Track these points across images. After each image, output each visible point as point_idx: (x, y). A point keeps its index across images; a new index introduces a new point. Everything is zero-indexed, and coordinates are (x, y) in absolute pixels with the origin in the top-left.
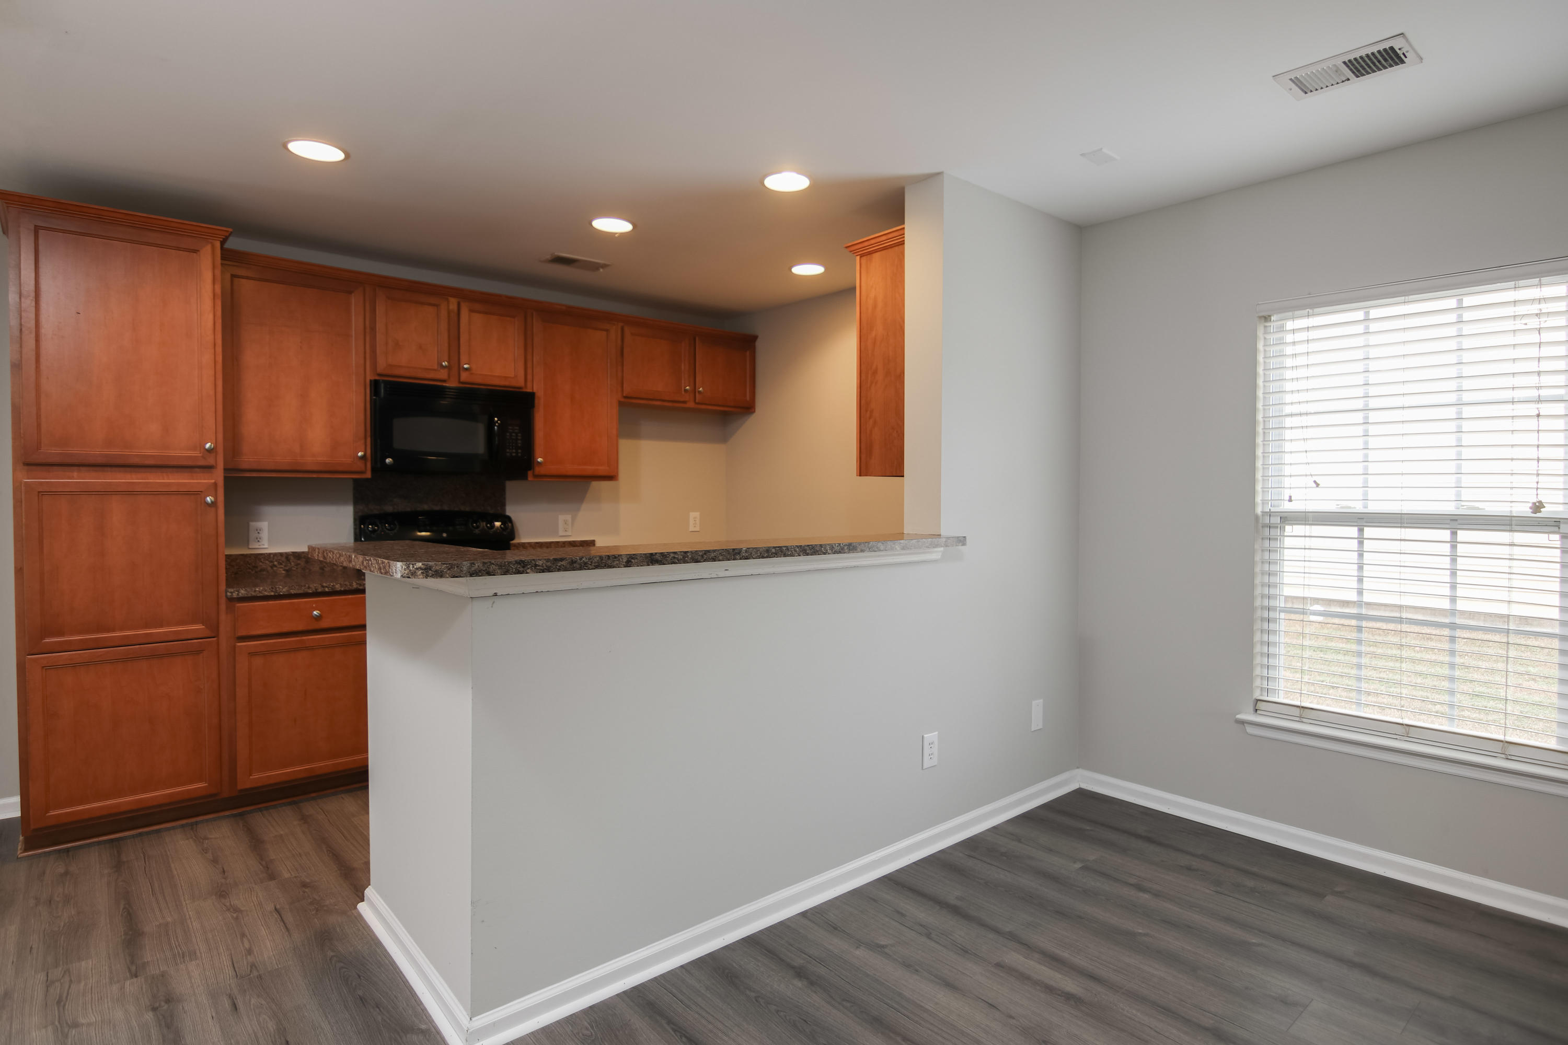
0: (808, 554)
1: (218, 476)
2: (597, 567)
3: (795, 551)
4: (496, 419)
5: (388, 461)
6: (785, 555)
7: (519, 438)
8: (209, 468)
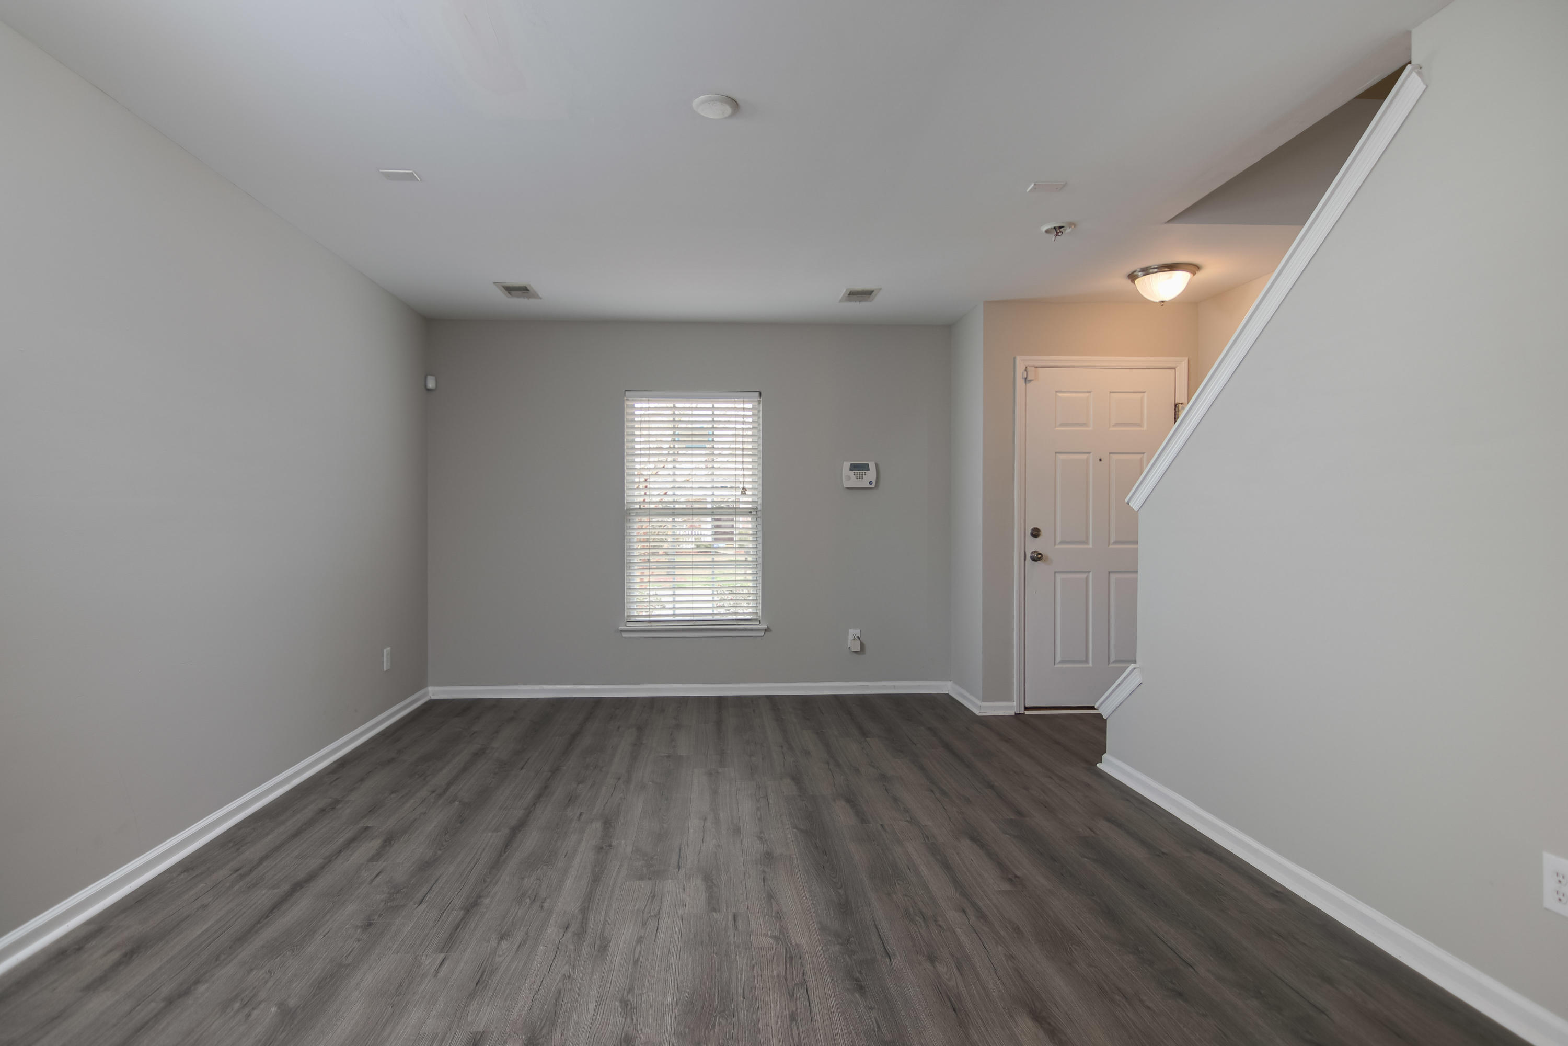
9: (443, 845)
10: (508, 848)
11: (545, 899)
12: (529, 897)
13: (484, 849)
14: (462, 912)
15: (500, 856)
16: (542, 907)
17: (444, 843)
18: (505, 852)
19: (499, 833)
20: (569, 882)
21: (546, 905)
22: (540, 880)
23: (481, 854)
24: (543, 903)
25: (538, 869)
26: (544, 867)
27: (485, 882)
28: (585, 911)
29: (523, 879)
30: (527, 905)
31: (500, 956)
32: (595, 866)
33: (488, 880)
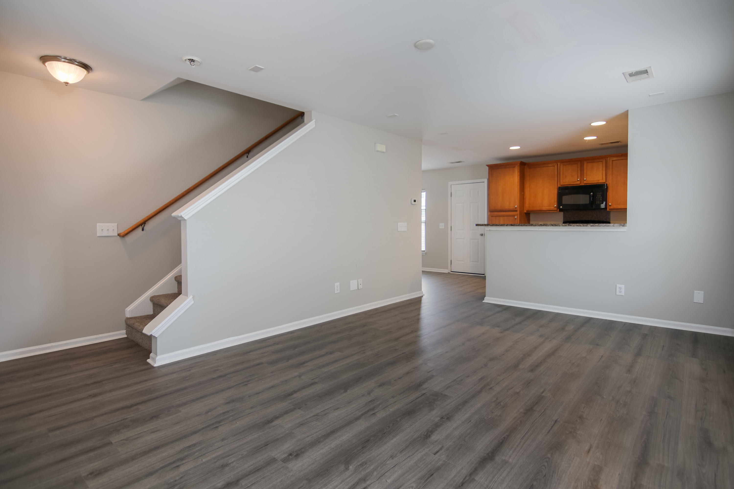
0: (554, 226)
1: (518, 212)
2: (501, 226)
3: (549, 225)
4: (592, 193)
5: (561, 207)
6: (546, 226)
7: (601, 198)
8: (516, 211)
9: (547, 462)
10: (501, 441)
11: (494, 402)
12: (501, 405)
13: (518, 446)
14: (534, 409)
15: (508, 436)
16: (497, 399)
17: (546, 464)
18: (504, 438)
19: (504, 458)
20: (478, 406)
21: (495, 399)
22: (492, 411)
23: (520, 442)
24: (496, 401)
25: (490, 418)
26: (486, 418)
27: (521, 421)
28: (480, 392)
29: (500, 416)
30: (503, 402)
31: (520, 388)
32: (460, 409)
33: (519, 421)
